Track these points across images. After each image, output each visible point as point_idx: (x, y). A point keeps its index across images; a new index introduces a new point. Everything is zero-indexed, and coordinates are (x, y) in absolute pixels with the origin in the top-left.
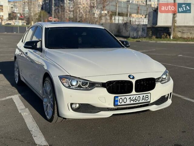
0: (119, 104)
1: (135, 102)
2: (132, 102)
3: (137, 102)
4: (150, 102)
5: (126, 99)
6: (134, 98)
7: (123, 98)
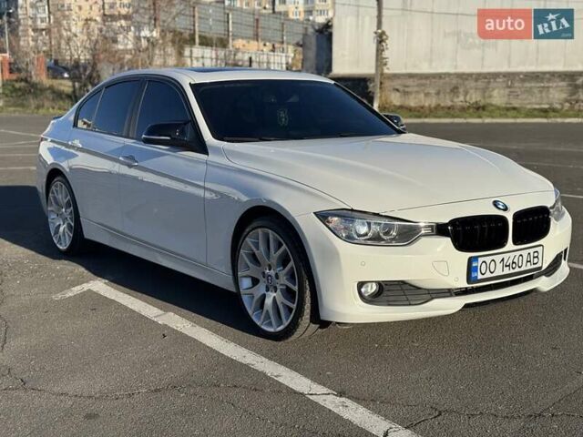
0: (480, 277)
1: (512, 271)
2: (507, 271)
3: (517, 270)
4: (540, 268)
5: (495, 263)
6: (510, 261)
7: (488, 259)
